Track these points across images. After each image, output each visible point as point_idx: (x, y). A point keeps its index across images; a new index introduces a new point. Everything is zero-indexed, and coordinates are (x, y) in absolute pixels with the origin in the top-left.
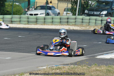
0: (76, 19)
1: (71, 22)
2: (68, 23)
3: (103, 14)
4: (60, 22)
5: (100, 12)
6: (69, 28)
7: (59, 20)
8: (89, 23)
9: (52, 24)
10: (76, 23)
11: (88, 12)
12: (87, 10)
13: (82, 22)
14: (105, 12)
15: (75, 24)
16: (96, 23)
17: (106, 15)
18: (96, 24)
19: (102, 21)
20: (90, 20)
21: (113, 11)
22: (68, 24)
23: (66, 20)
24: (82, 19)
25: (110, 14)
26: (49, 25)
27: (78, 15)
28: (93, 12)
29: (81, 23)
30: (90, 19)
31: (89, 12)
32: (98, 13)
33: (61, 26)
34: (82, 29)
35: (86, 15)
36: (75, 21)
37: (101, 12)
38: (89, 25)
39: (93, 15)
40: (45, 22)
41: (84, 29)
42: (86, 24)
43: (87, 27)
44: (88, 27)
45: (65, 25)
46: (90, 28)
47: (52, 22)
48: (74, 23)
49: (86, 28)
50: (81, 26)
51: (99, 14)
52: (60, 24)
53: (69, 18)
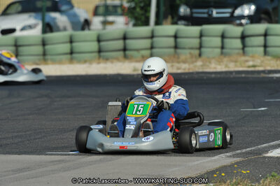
0: (152, 37)
1: (138, 50)
2: (127, 52)
3: (242, 17)
4: (100, 51)
5: (230, 10)
6: (135, 70)
7: (94, 46)
8: (201, 47)
9: (71, 61)
10: (154, 50)
11: (192, 13)
12: (187, 4)
13: (176, 47)
14: (249, 10)
16: (222, 48)
17: (254, 19)
18: (224, 51)
19: (243, 37)
20: (204, 38)
21: (275, 4)
22: (126, 57)
23: (120, 44)
24: (176, 37)
25: (267, 13)
26: (60, 62)
27: (158, 23)
28: (206, 11)
29: (172, 50)
30: (201, 35)
31: (195, 10)
32: (226, 12)
33: (106, 63)
34: (179, 71)
35: (183, 22)
36: (149, 46)
37: (236, 8)
38: (200, 55)
39: (211, 21)
40: (44, 54)
41: (187, 71)
42: (190, 53)
43: (196, 61)
44: (199, 63)
45: (117, 59)
46: (208, 64)
47: (72, 53)
48: (148, 52)
49: (192, 66)
50: (173, 62)
51: (228, 15)
52: (100, 57)
53: (128, 36)
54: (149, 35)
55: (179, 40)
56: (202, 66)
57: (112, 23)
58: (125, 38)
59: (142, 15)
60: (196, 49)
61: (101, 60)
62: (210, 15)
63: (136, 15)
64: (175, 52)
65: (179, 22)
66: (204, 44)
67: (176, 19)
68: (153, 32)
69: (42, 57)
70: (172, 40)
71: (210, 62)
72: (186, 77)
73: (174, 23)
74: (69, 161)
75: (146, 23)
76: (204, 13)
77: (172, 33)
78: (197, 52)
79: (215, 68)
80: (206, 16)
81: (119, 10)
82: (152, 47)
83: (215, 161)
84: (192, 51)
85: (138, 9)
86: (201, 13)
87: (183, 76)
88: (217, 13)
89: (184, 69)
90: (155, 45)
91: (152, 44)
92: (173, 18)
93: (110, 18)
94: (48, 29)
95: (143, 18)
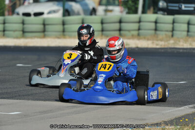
0: (140, 22)
1: (129, 31)
2: (122, 32)
8: (173, 30)
10: (140, 31)
11: (168, 6)
13: (156, 30)
15: (139, 35)
16: (188, 31)
18: (189, 33)
20: (175, 24)
22: (120, 35)
23: (117, 26)
24: (156, 22)
27: (144, 12)
28: (177, 5)
29: (153, 32)
30: (174, 22)
31: (170, 4)
32: (191, 7)
34: (158, 47)
35: (161, 12)
36: (137, 28)
38: (172, 36)
39: (181, 12)
41: (163, 47)
42: (166, 35)
43: (169, 40)
44: (172, 42)
46: (178, 42)
48: (136, 33)
49: (166, 43)
50: (153, 40)
51: (192, 9)
52: (102, 34)
53: (123, 20)
54: (138, 20)
55: (158, 25)
56: (174, 43)
57: (111, 11)
58: (120, 22)
59: (133, 6)
60: (170, 31)
61: (103, 37)
62: (180, 8)
63: (129, 6)
64: (155, 33)
65: (159, 12)
66: (175, 28)
67: (157, 10)
68: (140, 18)
69: (61, 33)
70: (153, 24)
71: (179, 41)
72: (163, 51)
73: (155, 13)
74: (80, 107)
75: (136, 12)
76: (176, 7)
77: (154, 20)
78: (170, 34)
79: (183, 45)
80: (177, 8)
81: (117, 2)
82: (139, 29)
83: (181, 110)
84: (167, 33)
85: (130, 2)
86: (174, 6)
87: (160, 50)
88: (185, 7)
89: (161, 45)
90: (141, 27)
91: (139, 27)
92: (154, 9)
93: (110, 8)
94: (67, 14)
95: (133, 8)
